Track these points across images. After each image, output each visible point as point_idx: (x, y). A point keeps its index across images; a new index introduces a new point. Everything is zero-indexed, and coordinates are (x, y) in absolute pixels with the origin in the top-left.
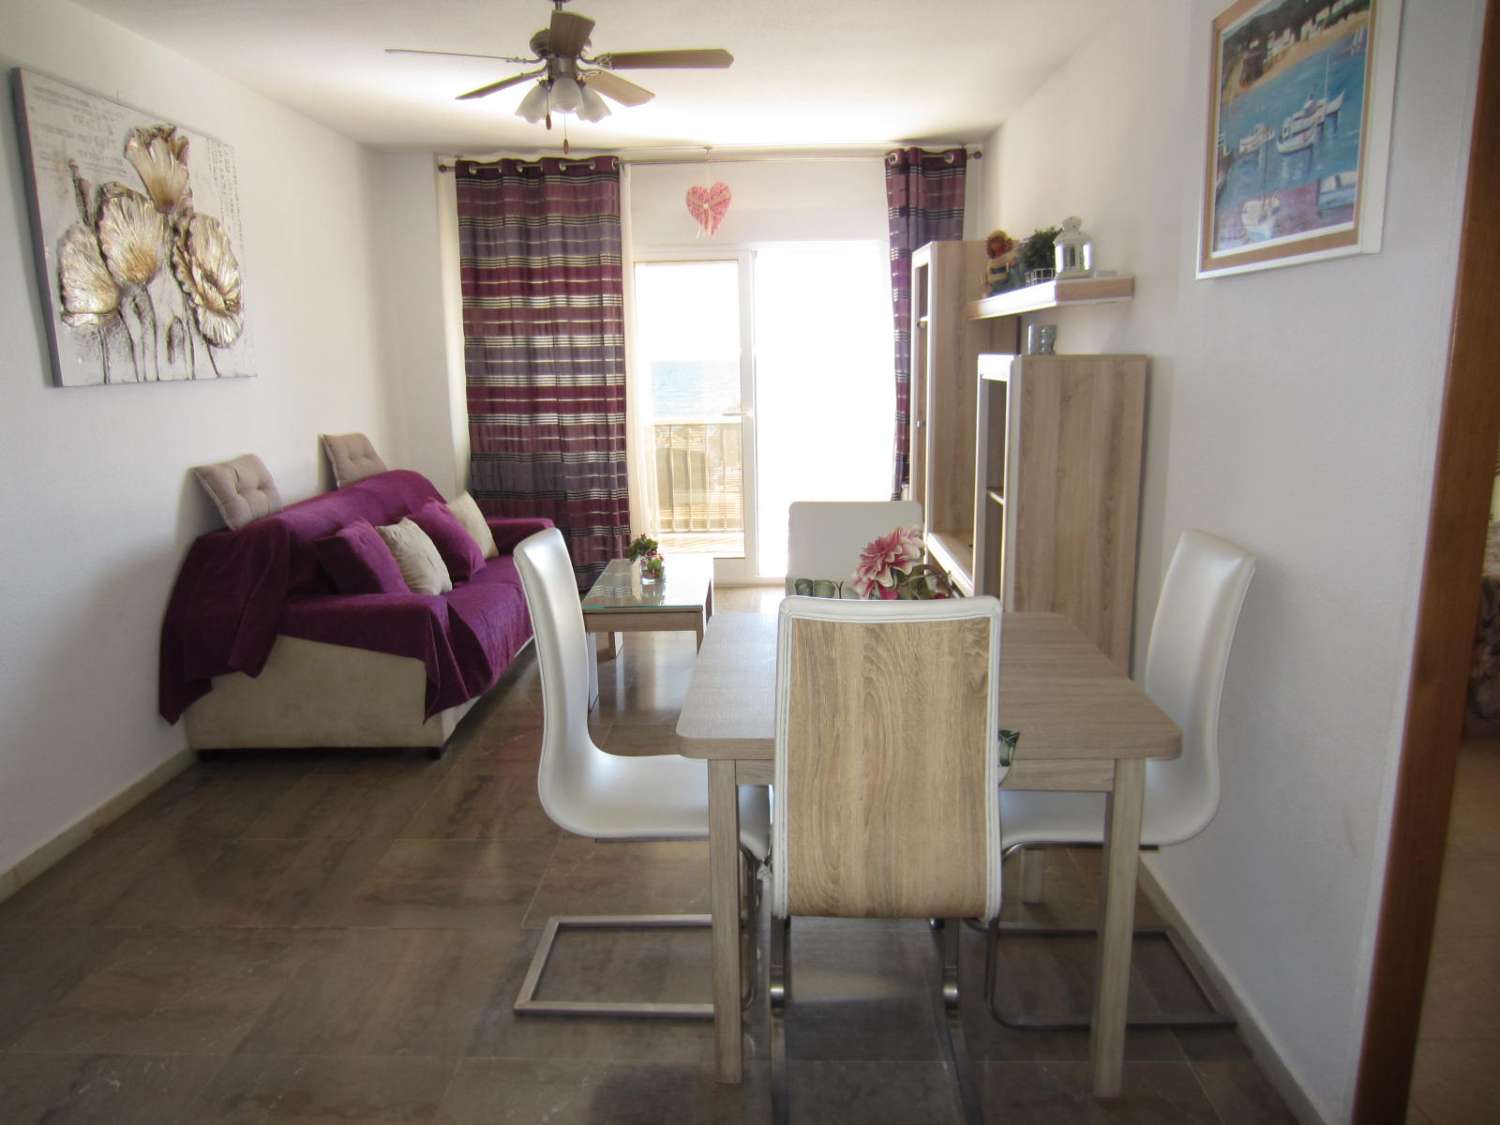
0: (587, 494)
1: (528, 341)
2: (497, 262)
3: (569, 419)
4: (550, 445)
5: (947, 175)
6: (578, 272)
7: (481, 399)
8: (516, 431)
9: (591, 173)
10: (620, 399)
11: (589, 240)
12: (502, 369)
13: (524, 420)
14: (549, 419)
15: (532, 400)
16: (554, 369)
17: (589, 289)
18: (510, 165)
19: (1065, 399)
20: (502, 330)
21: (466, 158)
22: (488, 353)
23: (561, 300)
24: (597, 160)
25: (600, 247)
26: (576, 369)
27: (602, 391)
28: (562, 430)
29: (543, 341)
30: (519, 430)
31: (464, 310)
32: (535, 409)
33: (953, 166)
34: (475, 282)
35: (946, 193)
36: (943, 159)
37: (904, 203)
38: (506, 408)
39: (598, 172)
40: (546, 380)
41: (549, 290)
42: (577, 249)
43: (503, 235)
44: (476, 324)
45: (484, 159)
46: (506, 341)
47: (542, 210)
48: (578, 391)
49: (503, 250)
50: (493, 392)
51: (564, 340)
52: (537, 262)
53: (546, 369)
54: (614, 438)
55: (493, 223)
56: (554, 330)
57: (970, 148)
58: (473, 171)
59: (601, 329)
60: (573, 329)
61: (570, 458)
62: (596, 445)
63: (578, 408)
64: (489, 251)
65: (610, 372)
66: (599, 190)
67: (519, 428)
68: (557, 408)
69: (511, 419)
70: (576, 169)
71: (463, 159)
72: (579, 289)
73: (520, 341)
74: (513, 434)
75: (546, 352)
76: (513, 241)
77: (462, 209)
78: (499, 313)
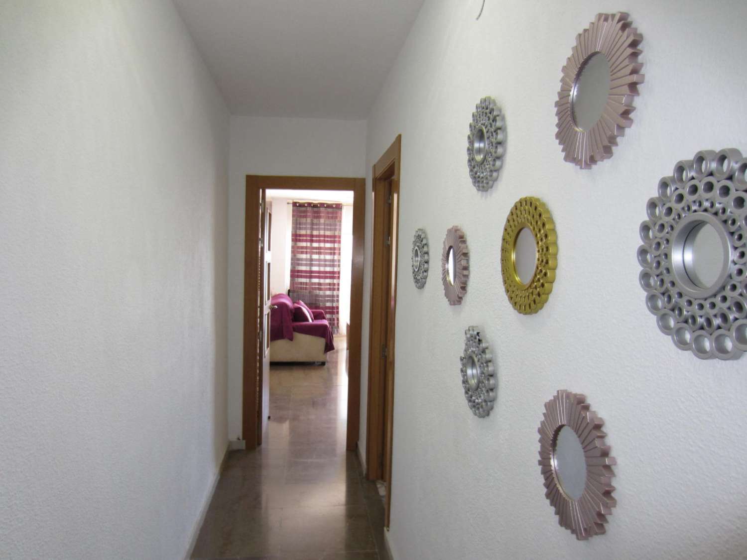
0: (326, 304)
1: (311, 257)
2: (303, 232)
3: (322, 281)
4: (315, 289)
6: (328, 236)
7: (295, 274)
9: (334, 208)
11: (332, 227)
12: (302, 265)
13: (307, 280)
14: (315, 280)
15: (310, 274)
16: (319, 265)
17: (331, 242)
18: (309, 204)
20: (302, 253)
21: (295, 201)
22: (299, 259)
23: (322, 245)
24: (336, 204)
25: (335, 230)
26: (325, 266)
27: (333, 273)
28: (320, 284)
29: (315, 257)
30: (306, 284)
31: (292, 246)
32: (311, 277)
34: (296, 238)
38: (301, 277)
39: (336, 208)
40: (315, 269)
41: (319, 241)
42: (328, 230)
43: (306, 224)
44: (295, 250)
45: (301, 202)
46: (304, 256)
47: (319, 217)
48: (326, 272)
49: (306, 229)
50: (299, 271)
51: (322, 257)
52: (315, 233)
53: (315, 265)
54: (336, 287)
55: (303, 220)
56: (320, 253)
58: (298, 205)
59: (334, 254)
60: (326, 254)
61: (321, 293)
62: (330, 289)
63: (326, 278)
64: (300, 229)
65: (336, 267)
66: (337, 213)
68: (319, 277)
69: (303, 280)
70: (329, 206)
72: (328, 242)
73: (308, 256)
74: (304, 285)
75: (316, 260)
76: (309, 226)
77: (293, 216)
78: (302, 248)
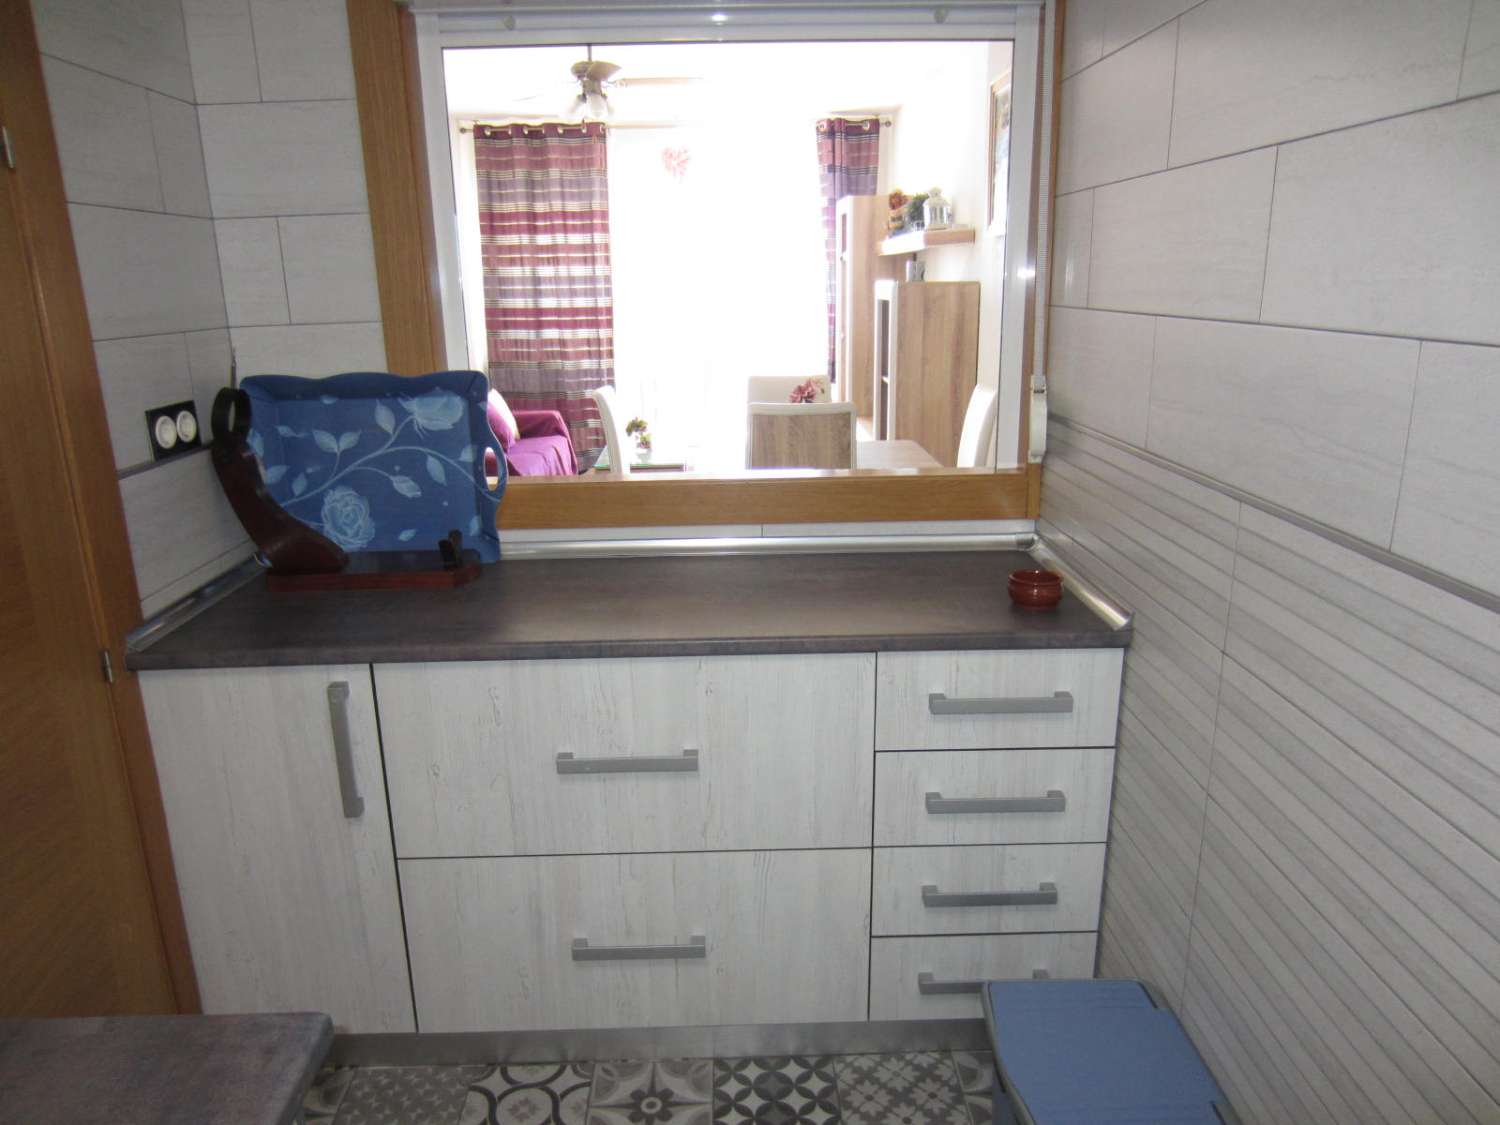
0: (583, 394)
1: (534, 271)
2: (508, 207)
3: (568, 334)
4: (552, 355)
5: (864, 139)
6: (574, 215)
7: (497, 319)
8: (525, 344)
9: (584, 136)
10: (609, 317)
11: (582, 190)
12: (513, 294)
13: (531, 334)
14: (550, 334)
15: (537, 318)
16: (557, 294)
17: (584, 229)
18: (518, 129)
19: (927, 312)
20: (512, 262)
21: (481, 122)
22: (502, 281)
23: (560, 238)
24: (588, 125)
25: (590, 196)
26: (573, 293)
27: (595, 311)
28: (562, 343)
29: (546, 271)
30: (528, 343)
31: (482, 246)
32: (539, 326)
33: (869, 133)
34: (492, 223)
35: (864, 154)
36: (861, 127)
37: (831, 162)
38: (516, 325)
39: (590, 135)
40: (547, 303)
41: (551, 230)
42: (573, 197)
43: (513, 184)
44: (493, 257)
45: (496, 123)
46: (516, 271)
47: (544, 165)
48: (575, 311)
49: (513, 198)
50: (506, 312)
51: (563, 270)
52: (540, 207)
53: (548, 294)
54: (604, 348)
55: (505, 175)
56: (556, 261)
57: (882, 119)
58: (488, 133)
59: (593, 261)
60: (570, 261)
61: (569, 365)
62: (590, 355)
63: (575, 325)
64: (501, 198)
65: (601, 295)
66: (590, 149)
67: (528, 341)
68: (559, 325)
69: (521, 334)
70: (571, 131)
71: (479, 123)
72: (575, 229)
73: (528, 270)
74: (522, 347)
75: (550, 280)
76: (521, 190)
77: (479, 164)
78: (511, 249)
